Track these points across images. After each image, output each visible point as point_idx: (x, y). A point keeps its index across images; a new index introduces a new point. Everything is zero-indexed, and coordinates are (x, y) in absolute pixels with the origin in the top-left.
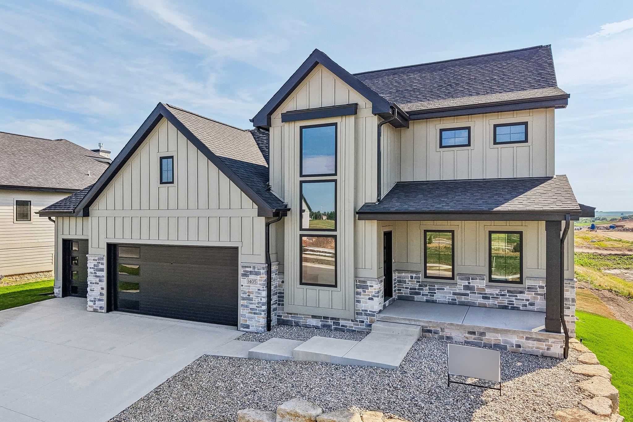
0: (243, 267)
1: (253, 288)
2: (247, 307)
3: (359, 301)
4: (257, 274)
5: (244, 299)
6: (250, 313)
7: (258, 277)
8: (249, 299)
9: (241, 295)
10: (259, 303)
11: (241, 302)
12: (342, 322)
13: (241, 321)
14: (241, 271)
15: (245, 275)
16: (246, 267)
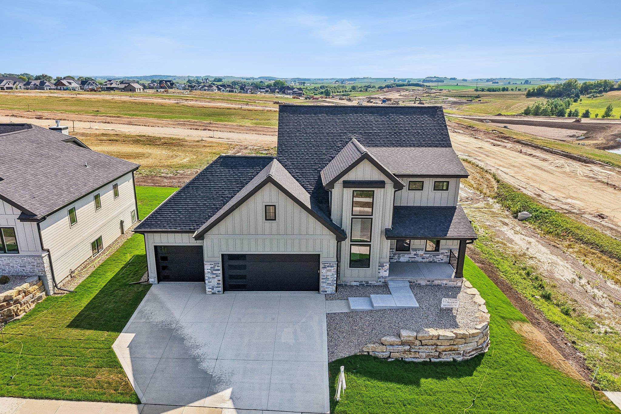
0: (323, 264)
1: (329, 273)
2: (325, 282)
3: (379, 273)
4: (331, 267)
5: (323, 279)
6: (327, 285)
7: (332, 268)
8: (327, 279)
9: (321, 277)
10: (332, 280)
11: (321, 280)
12: (370, 282)
13: (321, 289)
14: (321, 266)
15: (324, 268)
16: (325, 264)
